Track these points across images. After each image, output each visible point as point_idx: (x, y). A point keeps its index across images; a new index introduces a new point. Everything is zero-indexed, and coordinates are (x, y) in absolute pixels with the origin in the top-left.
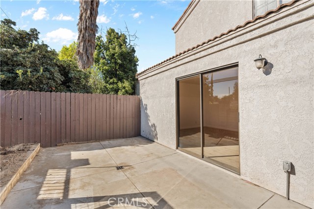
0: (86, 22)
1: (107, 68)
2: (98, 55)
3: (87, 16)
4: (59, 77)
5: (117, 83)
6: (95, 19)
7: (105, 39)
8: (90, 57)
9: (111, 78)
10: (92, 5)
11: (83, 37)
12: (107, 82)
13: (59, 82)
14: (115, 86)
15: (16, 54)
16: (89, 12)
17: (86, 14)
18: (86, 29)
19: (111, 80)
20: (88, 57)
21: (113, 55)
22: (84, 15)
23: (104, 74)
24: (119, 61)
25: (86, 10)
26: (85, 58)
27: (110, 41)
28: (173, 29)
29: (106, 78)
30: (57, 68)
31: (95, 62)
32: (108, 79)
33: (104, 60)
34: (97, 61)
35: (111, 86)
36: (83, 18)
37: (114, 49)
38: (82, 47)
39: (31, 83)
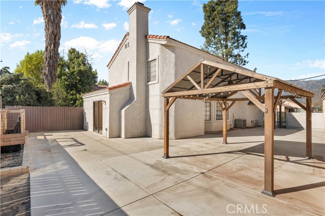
0: (51, 53)
1: (67, 83)
2: (61, 71)
3: (52, 48)
4: (35, 97)
5: (75, 94)
6: (58, 49)
7: (66, 58)
8: (53, 77)
9: (72, 90)
10: (55, 39)
11: (48, 63)
12: (68, 93)
13: (35, 99)
14: (74, 97)
15: (14, 87)
16: (52, 46)
17: (50, 47)
18: (50, 58)
19: (71, 92)
20: (52, 78)
21: (73, 72)
22: (49, 47)
23: (66, 87)
24: (78, 78)
25: (50, 45)
26: (49, 78)
27: (71, 60)
28: (107, 66)
29: (67, 90)
30: (34, 92)
31: (58, 77)
32: (69, 91)
33: (65, 77)
34: (60, 77)
35: (71, 97)
36: (48, 49)
37: (74, 68)
38: (47, 71)
39: (22, 101)
